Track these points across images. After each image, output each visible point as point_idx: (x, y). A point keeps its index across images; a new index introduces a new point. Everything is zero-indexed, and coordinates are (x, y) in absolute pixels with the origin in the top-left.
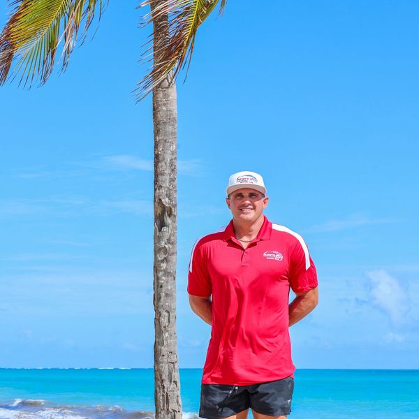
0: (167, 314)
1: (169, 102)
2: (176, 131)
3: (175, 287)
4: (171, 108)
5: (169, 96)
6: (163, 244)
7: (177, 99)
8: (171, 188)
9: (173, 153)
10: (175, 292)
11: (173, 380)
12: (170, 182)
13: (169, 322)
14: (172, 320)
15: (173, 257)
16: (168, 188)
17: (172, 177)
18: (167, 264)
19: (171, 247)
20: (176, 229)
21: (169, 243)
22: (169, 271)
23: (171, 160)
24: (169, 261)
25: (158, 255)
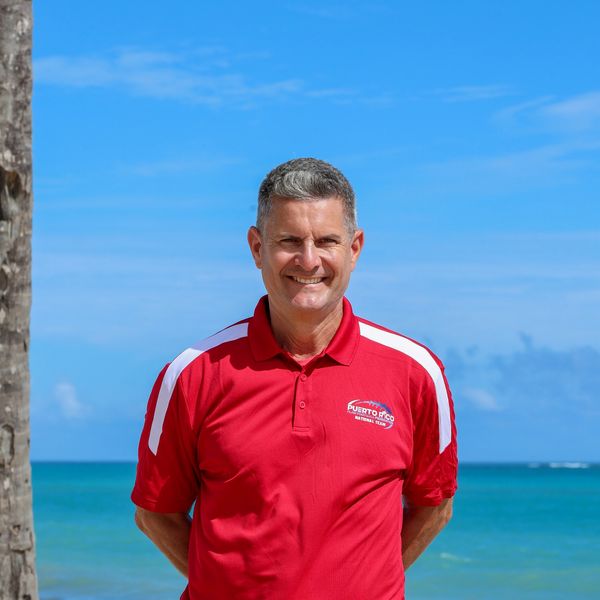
0: (6, 434)
3: (26, 368)
8: (17, 125)
9: (24, 39)
10: (27, 379)
11: (21, 593)
12: (15, 110)
13: (12, 451)
14: (20, 448)
15: (24, 295)
16: (11, 127)
17: (19, 97)
18: (8, 312)
19: (18, 270)
20: (30, 227)
21: (12, 261)
22: (12, 329)
23: (18, 57)
24: (13, 306)
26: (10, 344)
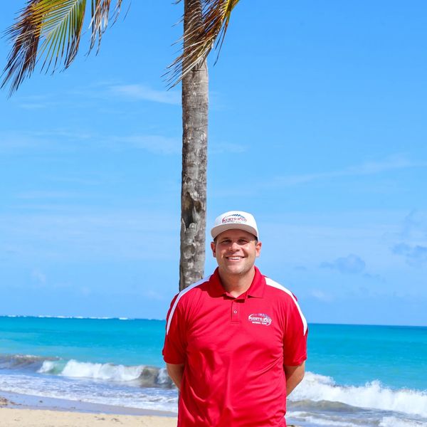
1: (200, 86)
2: (207, 118)
4: (201, 92)
5: (200, 79)
6: (190, 241)
7: (209, 83)
8: (200, 180)
9: (203, 142)
12: (199, 174)
15: (201, 256)
16: (197, 181)
17: (201, 168)
18: (194, 264)
19: (199, 245)
20: (205, 226)
21: (197, 241)
22: (196, 271)
23: (201, 150)
24: (197, 260)
25: (185, 254)
26: (195, 277)
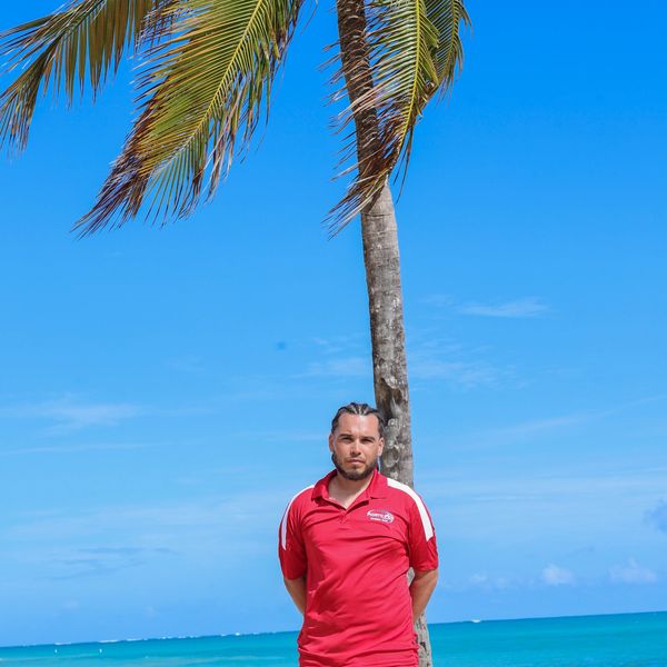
1: (386, 235)
2: (399, 277)
4: (388, 244)
5: (385, 227)
6: (391, 443)
7: (398, 231)
8: (397, 361)
9: (397, 310)
12: (395, 352)
15: (408, 462)
16: (393, 362)
17: (397, 345)
18: (399, 474)
19: (403, 447)
20: (409, 421)
21: (400, 442)
23: (395, 321)
24: (402, 468)
25: (385, 461)
